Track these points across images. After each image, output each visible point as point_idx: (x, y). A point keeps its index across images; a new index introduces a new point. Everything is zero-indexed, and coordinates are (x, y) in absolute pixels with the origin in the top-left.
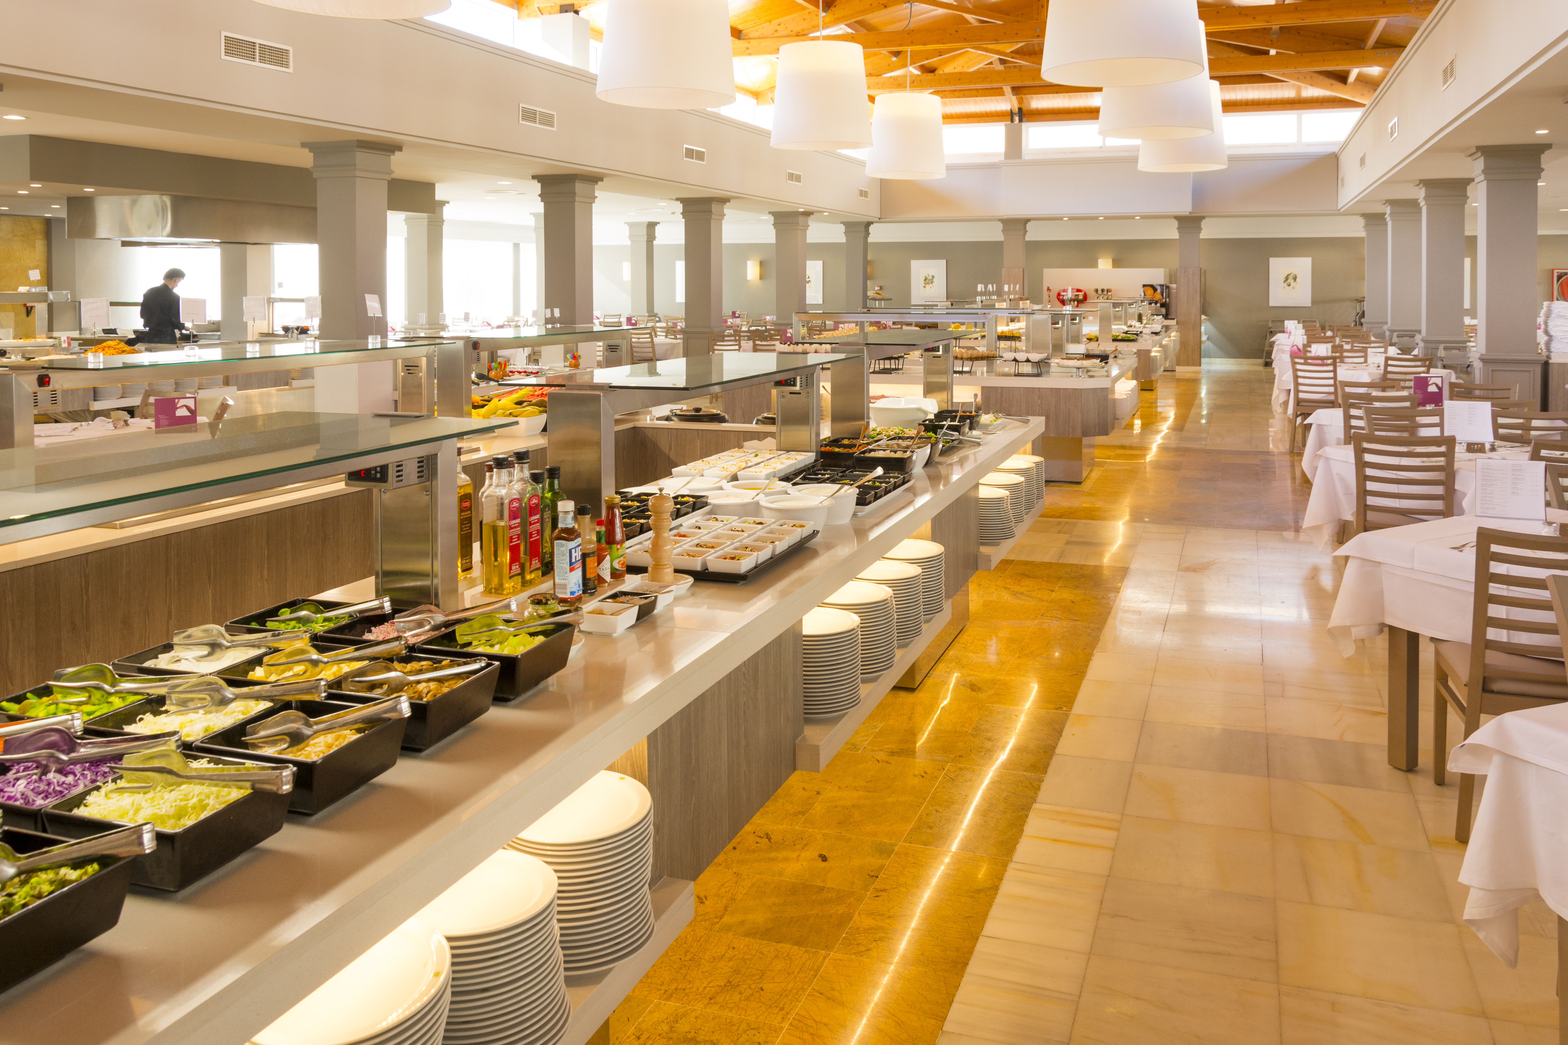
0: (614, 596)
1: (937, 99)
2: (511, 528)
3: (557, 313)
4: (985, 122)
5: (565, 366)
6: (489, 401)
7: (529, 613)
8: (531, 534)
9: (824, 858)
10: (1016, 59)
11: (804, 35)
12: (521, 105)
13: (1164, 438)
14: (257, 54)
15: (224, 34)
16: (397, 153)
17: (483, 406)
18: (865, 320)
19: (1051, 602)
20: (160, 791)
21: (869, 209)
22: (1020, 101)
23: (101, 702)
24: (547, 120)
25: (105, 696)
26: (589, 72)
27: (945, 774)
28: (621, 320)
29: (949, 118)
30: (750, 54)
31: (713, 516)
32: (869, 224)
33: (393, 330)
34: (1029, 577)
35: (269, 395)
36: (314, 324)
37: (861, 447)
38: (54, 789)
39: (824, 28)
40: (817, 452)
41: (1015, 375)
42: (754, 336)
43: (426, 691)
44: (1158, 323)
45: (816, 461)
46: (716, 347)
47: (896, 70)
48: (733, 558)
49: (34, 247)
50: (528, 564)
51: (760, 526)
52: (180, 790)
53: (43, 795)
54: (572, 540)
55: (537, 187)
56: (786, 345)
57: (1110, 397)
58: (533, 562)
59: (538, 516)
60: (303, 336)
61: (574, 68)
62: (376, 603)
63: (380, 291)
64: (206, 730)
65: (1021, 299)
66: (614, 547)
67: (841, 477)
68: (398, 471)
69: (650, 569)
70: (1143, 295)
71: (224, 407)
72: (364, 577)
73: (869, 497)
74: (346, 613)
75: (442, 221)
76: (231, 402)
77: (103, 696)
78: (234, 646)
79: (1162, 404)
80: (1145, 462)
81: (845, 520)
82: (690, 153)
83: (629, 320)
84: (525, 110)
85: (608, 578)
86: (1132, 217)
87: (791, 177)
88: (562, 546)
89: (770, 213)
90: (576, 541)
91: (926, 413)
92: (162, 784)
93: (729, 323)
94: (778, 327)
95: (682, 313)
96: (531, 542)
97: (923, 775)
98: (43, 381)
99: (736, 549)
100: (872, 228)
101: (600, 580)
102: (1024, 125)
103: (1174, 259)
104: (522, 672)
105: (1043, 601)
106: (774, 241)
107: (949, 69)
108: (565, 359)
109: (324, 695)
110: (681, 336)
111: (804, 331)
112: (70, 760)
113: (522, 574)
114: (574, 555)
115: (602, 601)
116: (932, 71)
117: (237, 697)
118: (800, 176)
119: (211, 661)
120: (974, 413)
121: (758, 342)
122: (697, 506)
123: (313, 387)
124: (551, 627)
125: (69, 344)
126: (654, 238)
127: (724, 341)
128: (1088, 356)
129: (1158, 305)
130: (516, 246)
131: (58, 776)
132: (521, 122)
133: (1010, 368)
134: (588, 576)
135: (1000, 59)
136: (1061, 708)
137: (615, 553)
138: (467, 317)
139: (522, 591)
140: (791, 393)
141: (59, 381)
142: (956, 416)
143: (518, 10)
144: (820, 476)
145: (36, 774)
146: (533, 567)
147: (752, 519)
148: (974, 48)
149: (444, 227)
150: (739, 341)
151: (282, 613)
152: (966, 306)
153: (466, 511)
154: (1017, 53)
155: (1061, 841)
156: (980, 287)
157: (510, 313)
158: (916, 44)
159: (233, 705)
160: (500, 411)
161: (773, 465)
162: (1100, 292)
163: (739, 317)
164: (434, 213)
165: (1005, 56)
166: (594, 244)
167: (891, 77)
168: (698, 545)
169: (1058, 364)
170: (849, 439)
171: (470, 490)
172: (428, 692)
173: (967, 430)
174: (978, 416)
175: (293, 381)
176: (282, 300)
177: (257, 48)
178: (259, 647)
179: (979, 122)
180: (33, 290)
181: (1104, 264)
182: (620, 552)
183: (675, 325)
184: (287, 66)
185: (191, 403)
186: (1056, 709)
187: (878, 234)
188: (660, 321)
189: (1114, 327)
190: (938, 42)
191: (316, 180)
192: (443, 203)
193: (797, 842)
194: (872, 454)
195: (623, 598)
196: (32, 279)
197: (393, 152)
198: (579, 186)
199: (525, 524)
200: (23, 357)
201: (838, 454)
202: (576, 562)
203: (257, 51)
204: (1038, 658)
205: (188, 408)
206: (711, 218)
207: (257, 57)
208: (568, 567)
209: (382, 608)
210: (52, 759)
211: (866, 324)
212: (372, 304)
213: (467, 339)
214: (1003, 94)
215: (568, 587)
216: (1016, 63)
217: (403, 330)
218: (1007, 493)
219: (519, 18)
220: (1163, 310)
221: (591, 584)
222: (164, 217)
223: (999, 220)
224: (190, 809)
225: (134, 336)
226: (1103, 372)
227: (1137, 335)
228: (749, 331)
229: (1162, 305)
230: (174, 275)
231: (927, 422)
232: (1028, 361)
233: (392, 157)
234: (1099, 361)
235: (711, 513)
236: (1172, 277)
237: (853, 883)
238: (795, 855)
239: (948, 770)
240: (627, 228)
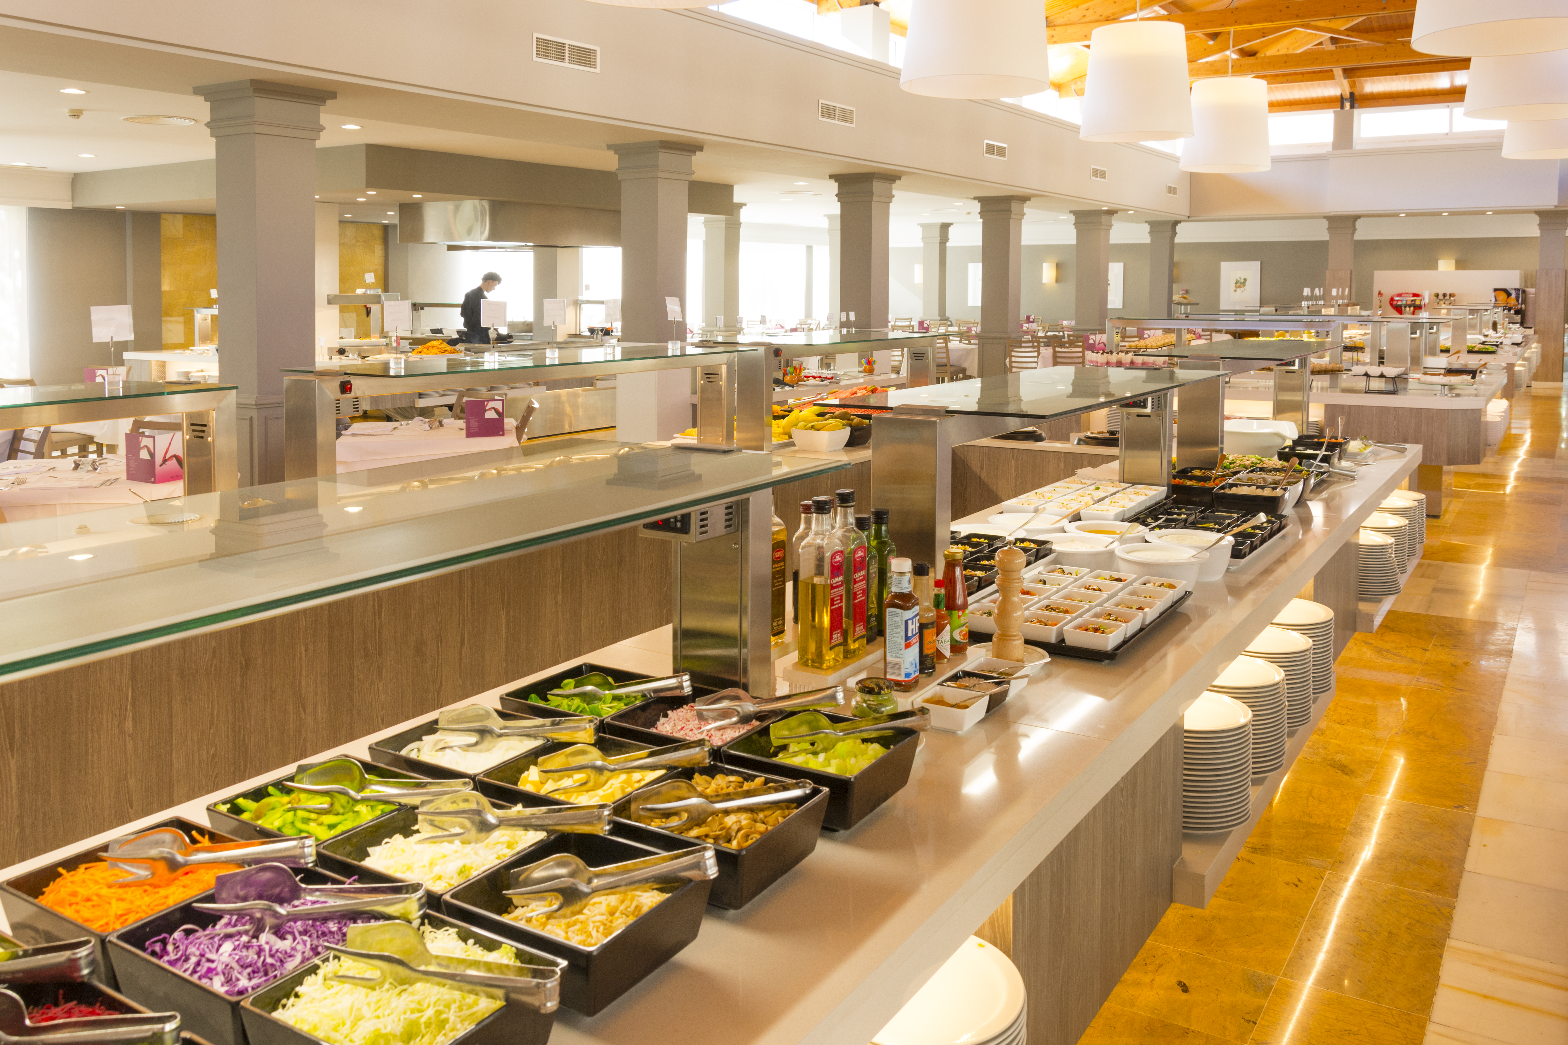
0: (955, 678)
1: (1263, 83)
2: (832, 587)
3: (852, 316)
4: (1311, 109)
5: (859, 372)
6: (790, 412)
7: (857, 702)
8: (855, 594)
9: (1185, 989)
10: (1352, 37)
11: (1114, 19)
12: (821, 101)
13: (1521, 465)
14: (567, 55)
15: (536, 35)
16: (698, 153)
17: (783, 417)
18: (1183, 327)
19: (1426, 664)
20: (388, 990)
21: (1178, 206)
22: (1352, 85)
23: (347, 809)
24: (846, 116)
25: (351, 802)
26: (887, 65)
27: (1325, 885)
28: (912, 323)
29: (1276, 106)
30: (1055, 42)
31: (1059, 566)
32: (1176, 223)
33: (691, 332)
34: (1393, 630)
35: (576, 395)
36: (617, 326)
37: (1217, 481)
38: (264, 960)
39: (1141, 9)
40: (1168, 486)
41: (1366, 392)
42: (1052, 342)
43: (735, 827)
44: (1517, 333)
45: (1167, 497)
46: (1013, 354)
47: (1212, 55)
48: (1096, 630)
49: (374, 252)
50: (851, 631)
51: (1120, 585)
52: (413, 994)
53: (249, 970)
54: (909, 609)
55: (834, 186)
56: (1099, 354)
57: (1483, 419)
58: (858, 629)
59: (864, 573)
60: (607, 337)
61: (873, 61)
62: (672, 682)
63: (680, 293)
64: (461, 872)
65: (1348, 305)
66: (955, 613)
67: (1203, 518)
68: (702, 520)
69: (994, 639)
70: (1493, 300)
71: (530, 410)
72: (661, 625)
73: (1245, 548)
74: (638, 692)
75: (740, 224)
76: (536, 405)
77: (348, 803)
78: (506, 735)
79: (1517, 425)
80: (1504, 494)
81: (1217, 577)
82: (991, 149)
83: (921, 323)
84: (824, 107)
85: (947, 653)
86: (1483, 213)
87: (1096, 173)
88: (897, 615)
89: (1071, 212)
90: (913, 610)
91: (1284, 438)
92: (391, 980)
93: (1025, 328)
94: (1076, 333)
95: (977, 317)
96: (855, 604)
97: (1297, 883)
98: (346, 388)
99: (1096, 616)
100: (1179, 228)
101: (939, 655)
102: (1356, 112)
103: (1532, 261)
104: (856, 798)
105: (1415, 662)
106: (1074, 242)
107: (1272, 51)
108: (860, 364)
109: (607, 828)
110: (977, 342)
111: (1117, 338)
112: (289, 914)
113: (845, 643)
114: (910, 627)
115: (940, 684)
116: (1253, 54)
117: (502, 823)
118: (1105, 172)
119: (481, 751)
120: (1340, 440)
121: (1058, 349)
122: (1041, 554)
123: (615, 388)
124: (889, 733)
125: (398, 344)
126: (947, 240)
127: (1021, 347)
128: (1450, 372)
129: (1512, 312)
130: (810, 248)
131: (273, 939)
132: (820, 118)
133: (1362, 384)
134: (926, 652)
135: (1332, 38)
136: (1462, 807)
137: (956, 621)
138: (763, 320)
139: (844, 665)
140: (1138, 416)
141: (360, 387)
142: (1322, 443)
143: (818, 4)
144: (1175, 516)
145: (246, 932)
146: (857, 635)
147: (1107, 573)
148: (1303, 26)
149: (741, 230)
150: (1038, 347)
151: (566, 685)
152: (1290, 313)
153: (778, 562)
154: (1352, 30)
155: (1493, 998)
156: (1306, 291)
157: (802, 316)
158: (1240, 24)
159: (497, 834)
160: (802, 424)
161: (1121, 503)
162: (1441, 297)
163: (1033, 322)
164: (732, 215)
165: (1339, 34)
166: (891, 245)
167: (1207, 63)
168: (1048, 608)
169: (1419, 379)
170: (1201, 469)
171: (782, 537)
172: (739, 830)
173: (1336, 460)
174: (1346, 443)
175: (598, 382)
176: (589, 302)
177: (567, 49)
178: (535, 737)
179: (1303, 109)
180: (369, 292)
181: (1446, 265)
182: (963, 620)
183: (969, 329)
184: (595, 66)
185: (498, 405)
186: (1456, 807)
187: (1186, 234)
188: (951, 325)
189: (1468, 337)
190: (1266, 20)
191: (620, 182)
192: (741, 205)
193: (1148, 961)
194: (1234, 491)
195: (967, 681)
196: (367, 281)
197: (694, 152)
198: (877, 186)
199: (849, 582)
200: (359, 355)
201: (1191, 488)
202: (913, 636)
203: (567, 52)
204: (1421, 737)
205: (496, 410)
206: (1010, 218)
207: (567, 58)
208: (903, 643)
209: (681, 687)
210: (267, 912)
211: (1184, 332)
212: (672, 305)
213: (768, 345)
214: (1332, 77)
215: (903, 667)
216: (1350, 41)
217: (700, 332)
218: (1390, 540)
219: (818, 13)
220: (1518, 318)
221: (928, 663)
222: (483, 222)
223: (1325, 217)
224: (423, 1027)
225: (457, 336)
226: (1471, 390)
227: (1497, 346)
228: (1046, 337)
229: (1517, 312)
230: (491, 279)
231: (1287, 450)
232: (1382, 376)
233: (693, 157)
234: (1470, 377)
235: (1055, 562)
236: (1528, 279)
237: (1225, 1028)
238: (1147, 979)
239: (1328, 879)
240: (919, 230)
